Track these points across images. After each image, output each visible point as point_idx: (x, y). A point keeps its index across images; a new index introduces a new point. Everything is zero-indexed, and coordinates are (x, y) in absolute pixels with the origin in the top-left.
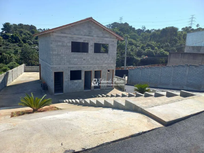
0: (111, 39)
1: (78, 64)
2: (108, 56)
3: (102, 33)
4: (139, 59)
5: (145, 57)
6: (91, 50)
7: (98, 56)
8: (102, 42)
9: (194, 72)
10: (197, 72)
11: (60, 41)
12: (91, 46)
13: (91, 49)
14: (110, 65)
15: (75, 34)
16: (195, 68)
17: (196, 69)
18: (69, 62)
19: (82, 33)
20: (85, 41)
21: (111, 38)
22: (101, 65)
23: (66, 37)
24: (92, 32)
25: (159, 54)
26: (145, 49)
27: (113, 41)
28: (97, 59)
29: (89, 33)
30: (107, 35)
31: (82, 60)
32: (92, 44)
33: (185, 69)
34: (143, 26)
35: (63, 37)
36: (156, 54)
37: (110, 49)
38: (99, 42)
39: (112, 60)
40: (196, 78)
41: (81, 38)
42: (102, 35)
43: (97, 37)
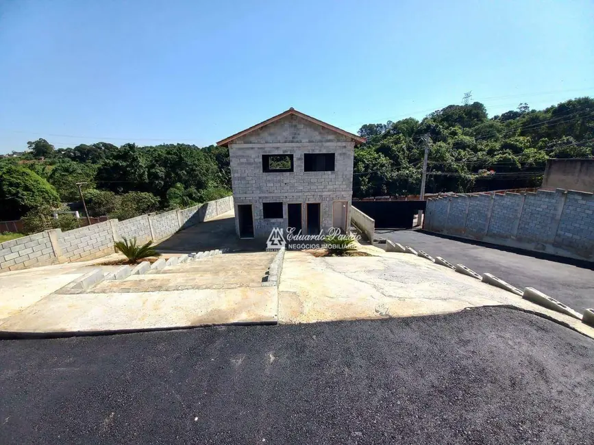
0: (339, 144)
1: (275, 191)
2: (334, 176)
3: (320, 133)
4: (472, 177)
5: (488, 173)
6: (299, 166)
7: (314, 176)
8: (320, 151)
9: (578, 210)
10: (587, 211)
11: (243, 157)
12: (299, 159)
13: (299, 164)
14: (338, 193)
15: (266, 143)
16: (583, 199)
17: (584, 202)
18: (259, 188)
19: (279, 138)
20: (287, 152)
21: (338, 141)
22: (319, 194)
23: (252, 148)
24: (299, 134)
25: (531, 164)
26: (495, 155)
27: (345, 147)
28: (310, 183)
29: (293, 138)
30: (331, 137)
31: (283, 185)
32: (299, 157)
33: (554, 201)
34: (521, 104)
35: (248, 149)
36: (523, 164)
37: (339, 163)
38: (313, 150)
39: (344, 183)
40: (582, 227)
41: (278, 148)
42: (318, 138)
43: (310, 142)
